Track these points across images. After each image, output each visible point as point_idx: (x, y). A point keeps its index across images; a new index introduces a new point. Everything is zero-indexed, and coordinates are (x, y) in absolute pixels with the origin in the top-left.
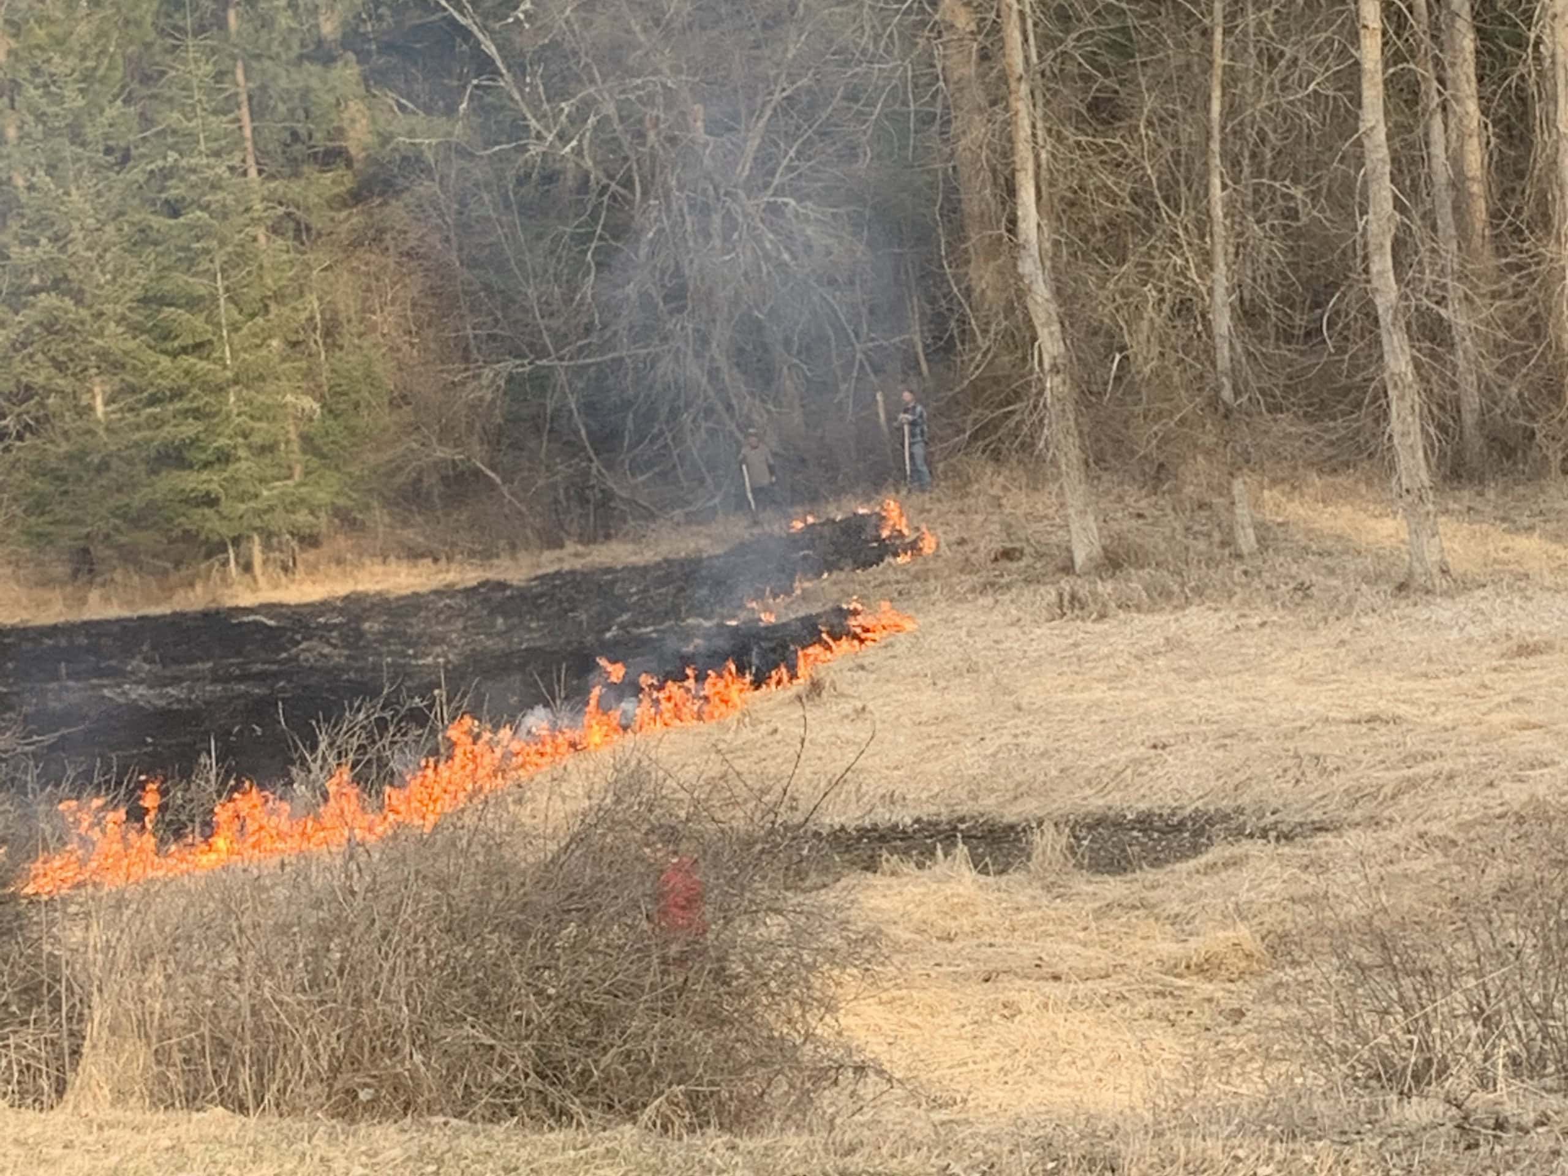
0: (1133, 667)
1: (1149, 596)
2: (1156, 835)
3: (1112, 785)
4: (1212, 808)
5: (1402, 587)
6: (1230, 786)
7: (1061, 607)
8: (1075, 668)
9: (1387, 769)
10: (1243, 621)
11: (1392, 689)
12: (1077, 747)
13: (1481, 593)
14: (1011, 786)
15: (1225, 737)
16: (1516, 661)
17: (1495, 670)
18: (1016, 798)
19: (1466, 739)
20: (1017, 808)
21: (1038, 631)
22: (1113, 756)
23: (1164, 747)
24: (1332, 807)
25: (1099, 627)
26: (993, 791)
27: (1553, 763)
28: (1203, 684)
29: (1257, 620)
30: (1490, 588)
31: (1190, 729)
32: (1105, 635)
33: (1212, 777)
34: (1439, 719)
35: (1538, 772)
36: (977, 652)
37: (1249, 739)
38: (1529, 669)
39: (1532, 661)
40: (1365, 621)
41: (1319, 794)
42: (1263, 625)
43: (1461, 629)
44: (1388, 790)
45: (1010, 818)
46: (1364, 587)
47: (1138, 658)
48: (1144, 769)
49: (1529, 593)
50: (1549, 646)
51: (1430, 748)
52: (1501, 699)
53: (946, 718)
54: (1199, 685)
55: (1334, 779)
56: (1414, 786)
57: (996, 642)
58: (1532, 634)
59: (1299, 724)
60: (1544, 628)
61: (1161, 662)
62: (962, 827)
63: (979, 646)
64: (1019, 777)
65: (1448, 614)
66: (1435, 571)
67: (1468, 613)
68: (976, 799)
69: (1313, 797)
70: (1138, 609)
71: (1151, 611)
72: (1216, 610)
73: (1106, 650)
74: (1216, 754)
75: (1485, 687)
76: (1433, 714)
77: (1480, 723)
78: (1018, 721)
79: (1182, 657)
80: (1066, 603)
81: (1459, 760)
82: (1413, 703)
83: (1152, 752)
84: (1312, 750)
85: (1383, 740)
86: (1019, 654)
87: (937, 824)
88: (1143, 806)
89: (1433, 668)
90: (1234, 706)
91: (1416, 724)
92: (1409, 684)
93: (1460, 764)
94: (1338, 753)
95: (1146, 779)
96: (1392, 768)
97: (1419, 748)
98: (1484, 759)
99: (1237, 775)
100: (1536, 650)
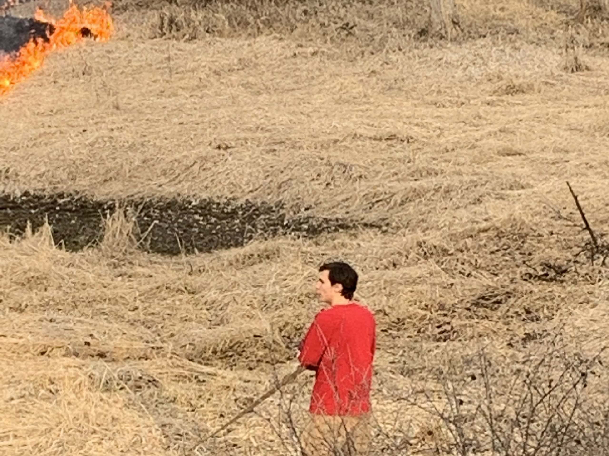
0: (212, 80)
1: (230, 23)
2: (213, 220)
3: (182, 176)
4: (259, 202)
5: (423, 32)
6: (274, 185)
7: (161, 28)
8: (166, 77)
9: (398, 180)
10: (300, 50)
11: (408, 113)
12: (158, 143)
13: (481, 42)
14: (102, 171)
15: (275, 144)
16: (504, 97)
17: (488, 104)
18: (105, 181)
19: (462, 160)
20: (104, 190)
21: (142, 46)
22: (185, 153)
23: (227, 148)
24: (353, 208)
25: (190, 46)
26: (88, 173)
27: (529, 186)
28: (263, 98)
29: (311, 50)
30: (489, 38)
31: (249, 135)
32: (192, 53)
33: (261, 176)
34: (442, 140)
35: (516, 192)
36: (93, 58)
37: (294, 147)
38: (514, 105)
39: (517, 98)
40: (393, 57)
41: (344, 197)
42: (314, 54)
43: (465, 69)
44: (398, 198)
45: (99, 198)
46: (394, 30)
47: (215, 72)
48: (209, 165)
49: (517, 44)
50: (531, 87)
51: (433, 166)
52: (489, 129)
53: (60, 111)
54: (261, 98)
55: (357, 184)
56: (419, 196)
57: (109, 52)
58: (517, 76)
59: (334, 137)
60: (528, 73)
61: (234, 78)
62: (61, 201)
63: (95, 54)
64: (110, 164)
65: (455, 57)
66: (448, 21)
67: (471, 57)
68: (74, 179)
69: (339, 198)
70: (221, 34)
71: (230, 36)
72: (281, 39)
73: (191, 65)
74: (266, 157)
75: (480, 117)
76: (439, 136)
77: (474, 147)
78: (114, 117)
79: (250, 75)
80: (166, 25)
81: (456, 178)
82: (423, 126)
83: (217, 151)
84: (342, 161)
85: (398, 155)
86: (125, 63)
87: (40, 198)
88: (205, 195)
89: (441, 99)
90: (285, 119)
91: (424, 144)
92: (422, 110)
93: (456, 181)
94: (361, 163)
95: (209, 173)
96: (403, 180)
97: (425, 165)
98: (475, 178)
99: (281, 176)
100: (520, 90)
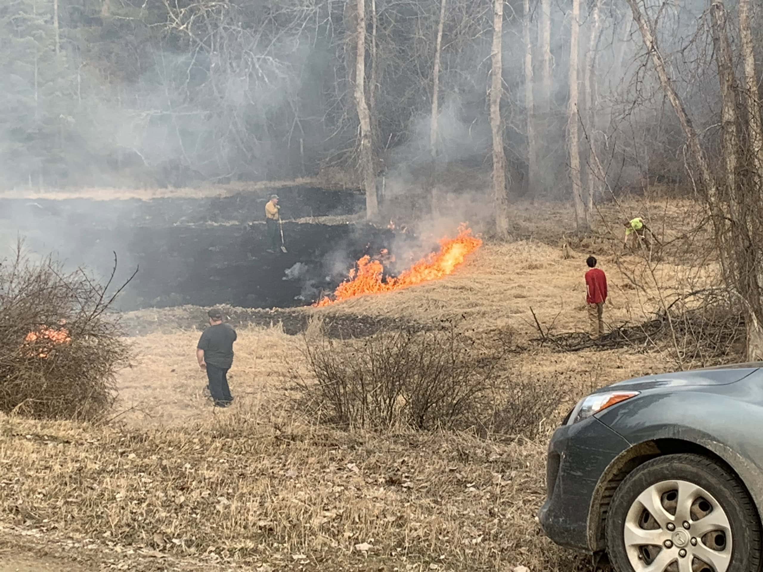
2: (368, 326)
4: (391, 317)
5: (492, 237)
6: (400, 309)
9: (460, 308)
11: (474, 277)
13: (521, 243)
16: (527, 271)
17: (518, 274)
19: (495, 299)
27: (524, 312)
30: (525, 241)
33: (394, 305)
34: (489, 290)
35: (516, 315)
38: (530, 274)
39: (534, 271)
43: (510, 256)
48: (368, 299)
49: (539, 245)
50: (542, 266)
51: (480, 302)
52: (514, 285)
55: (440, 310)
56: (469, 316)
58: (536, 260)
59: (433, 287)
60: (542, 259)
62: (294, 315)
65: (507, 250)
66: (506, 232)
67: (514, 250)
74: (398, 295)
75: (511, 280)
76: (487, 288)
77: (503, 293)
81: (489, 308)
82: (480, 283)
84: (434, 298)
85: (464, 296)
88: (365, 313)
89: (494, 271)
91: (479, 291)
92: (483, 276)
93: (488, 309)
94: (444, 300)
95: (368, 303)
96: (463, 308)
97: (475, 301)
98: (499, 308)
99: (404, 305)
100: (536, 267)
